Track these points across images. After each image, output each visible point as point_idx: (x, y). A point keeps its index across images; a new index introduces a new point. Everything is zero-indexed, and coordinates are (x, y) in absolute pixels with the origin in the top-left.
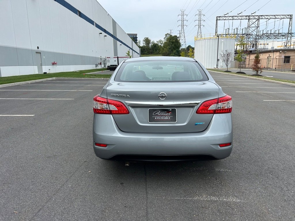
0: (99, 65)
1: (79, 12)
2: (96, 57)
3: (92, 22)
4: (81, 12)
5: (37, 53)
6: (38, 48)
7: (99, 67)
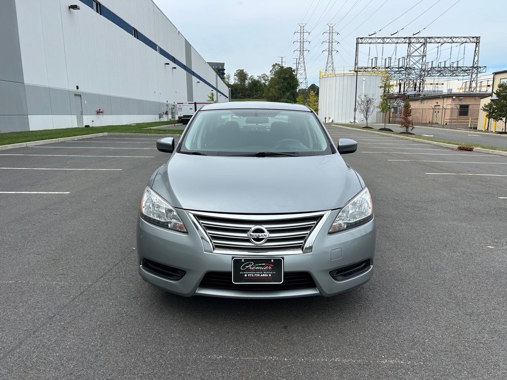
0: (164, 116)
1: (135, 31)
2: (159, 103)
3: (153, 45)
4: (138, 30)
5: (76, 95)
6: (77, 88)
7: (165, 119)
